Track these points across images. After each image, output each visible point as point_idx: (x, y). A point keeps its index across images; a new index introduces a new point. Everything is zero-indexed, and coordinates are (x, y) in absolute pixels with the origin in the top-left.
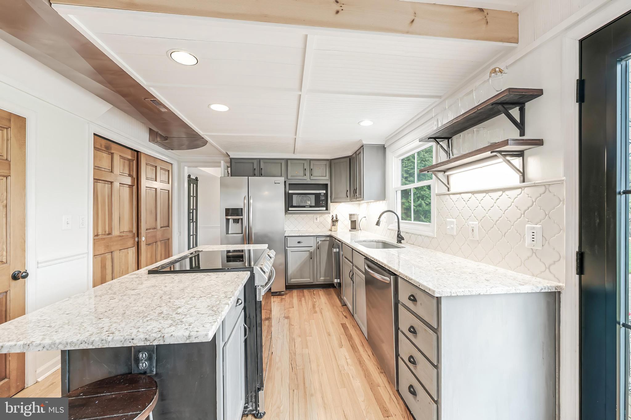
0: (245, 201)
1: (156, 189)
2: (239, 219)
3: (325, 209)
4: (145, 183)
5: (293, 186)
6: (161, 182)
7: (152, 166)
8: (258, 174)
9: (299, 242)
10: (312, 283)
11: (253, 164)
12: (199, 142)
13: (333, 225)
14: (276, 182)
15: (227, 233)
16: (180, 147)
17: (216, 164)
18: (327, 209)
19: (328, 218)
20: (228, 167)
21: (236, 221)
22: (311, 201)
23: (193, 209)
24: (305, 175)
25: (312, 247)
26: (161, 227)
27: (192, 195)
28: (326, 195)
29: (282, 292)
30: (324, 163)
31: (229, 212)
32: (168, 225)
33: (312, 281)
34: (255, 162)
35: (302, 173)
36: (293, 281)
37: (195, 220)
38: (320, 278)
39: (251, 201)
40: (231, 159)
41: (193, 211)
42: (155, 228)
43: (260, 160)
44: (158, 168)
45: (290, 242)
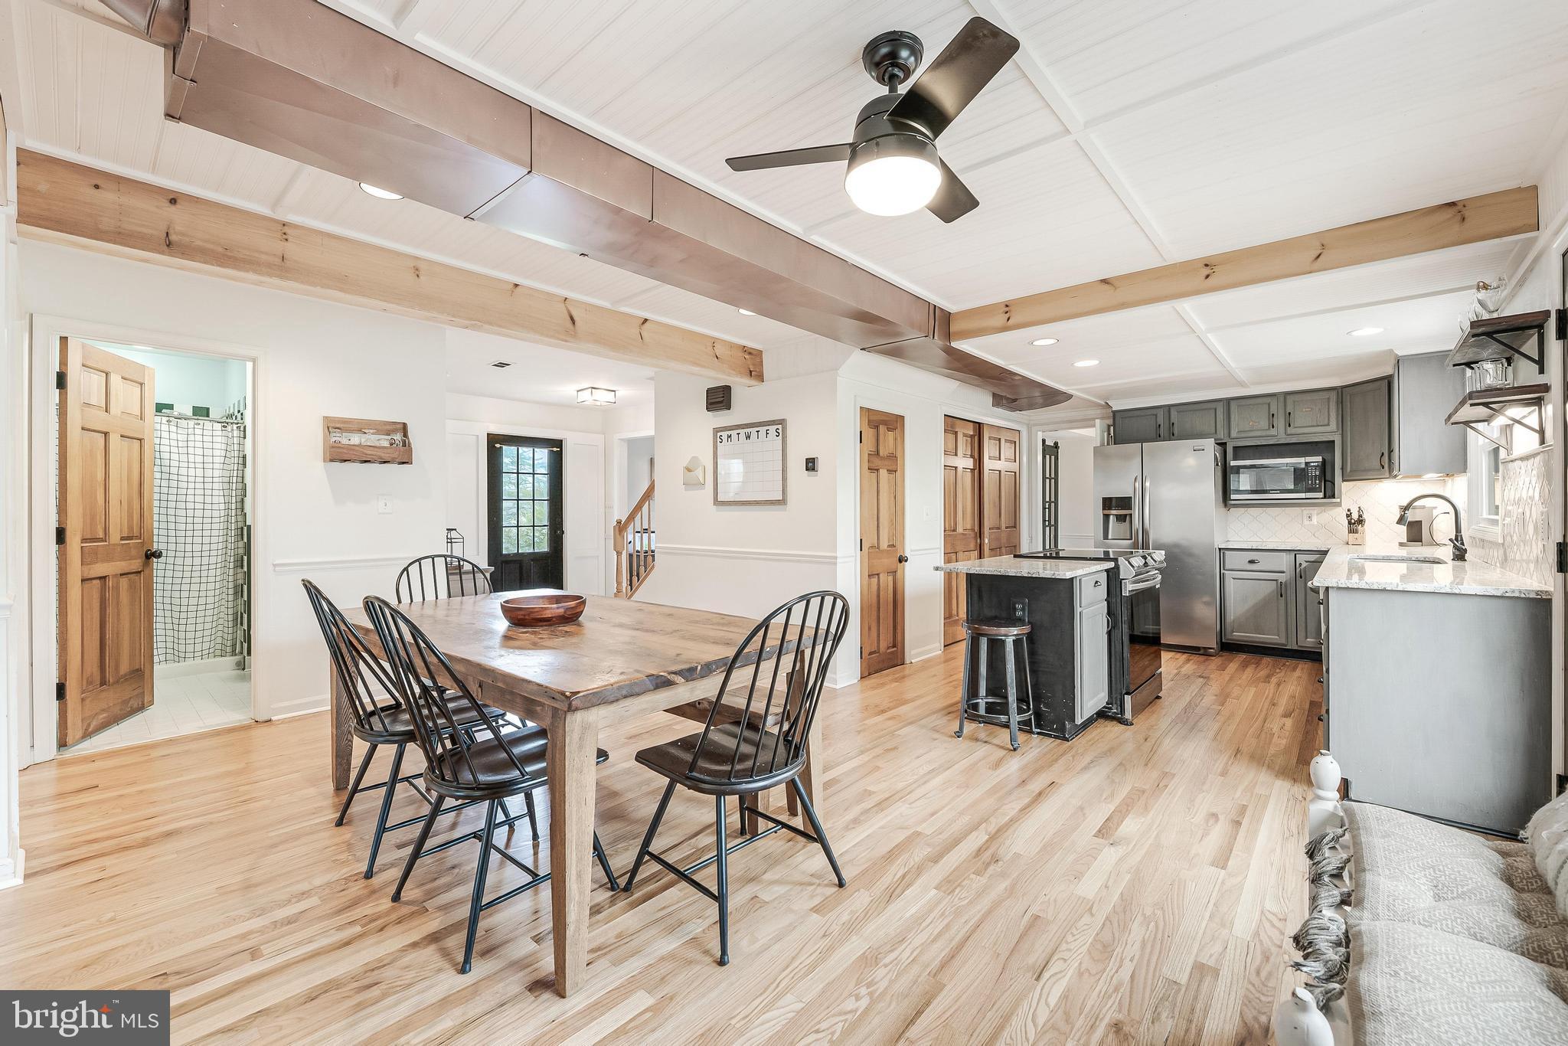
0: (1137, 484)
1: (1000, 471)
2: (1126, 515)
4: (988, 464)
6: (1007, 460)
7: (995, 439)
8: (1167, 435)
9: (1252, 562)
10: (1286, 646)
11: (1156, 417)
12: (1060, 398)
13: (1353, 531)
14: (1195, 448)
15: (1106, 537)
16: (1031, 406)
17: (1087, 423)
18: (1332, 495)
19: (1337, 516)
20: (1109, 426)
21: (1121, 519)
22: (1288, 478)
23: (1050, 502)
24: (1273, 427)
25: (1283, 572)
26: (1007, 528)
27: (1048, 476)
29: (1211, 648)
30: (1326, 395)
31: (1108, 503)
32: (1015, 525)
33: (1283, 641)
34: (1161, 414)
35: (1264, 423)
36: (1238, 635)
37: (1053, 523)
38: (1307, 638)
39: (1147, 484)
40: (1114, 413)
41: (1050, 505)
42: (998, 528)
43: (1169, 408)
44: (1003, 441)
45: (1232, 560)
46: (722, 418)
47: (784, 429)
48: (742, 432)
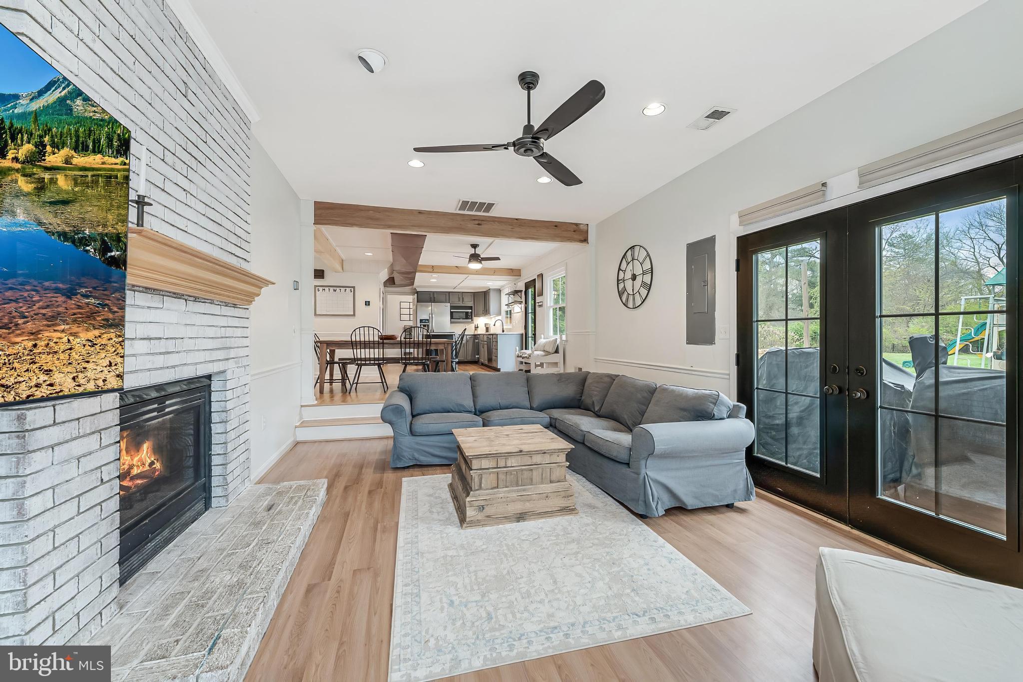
0: (430, 316)
3: (471, 320)
5: (453, 307)
11: (431, 295)
13: (476, 330)
14: (445, 305)
19: (473, 326)
22: (464, 315)
24: (461, 301)
30: (471, 294)
39: (433, 316)
43: (434, 292)
46: (319, 282)
47: (354, 290)
48: (332, 289)
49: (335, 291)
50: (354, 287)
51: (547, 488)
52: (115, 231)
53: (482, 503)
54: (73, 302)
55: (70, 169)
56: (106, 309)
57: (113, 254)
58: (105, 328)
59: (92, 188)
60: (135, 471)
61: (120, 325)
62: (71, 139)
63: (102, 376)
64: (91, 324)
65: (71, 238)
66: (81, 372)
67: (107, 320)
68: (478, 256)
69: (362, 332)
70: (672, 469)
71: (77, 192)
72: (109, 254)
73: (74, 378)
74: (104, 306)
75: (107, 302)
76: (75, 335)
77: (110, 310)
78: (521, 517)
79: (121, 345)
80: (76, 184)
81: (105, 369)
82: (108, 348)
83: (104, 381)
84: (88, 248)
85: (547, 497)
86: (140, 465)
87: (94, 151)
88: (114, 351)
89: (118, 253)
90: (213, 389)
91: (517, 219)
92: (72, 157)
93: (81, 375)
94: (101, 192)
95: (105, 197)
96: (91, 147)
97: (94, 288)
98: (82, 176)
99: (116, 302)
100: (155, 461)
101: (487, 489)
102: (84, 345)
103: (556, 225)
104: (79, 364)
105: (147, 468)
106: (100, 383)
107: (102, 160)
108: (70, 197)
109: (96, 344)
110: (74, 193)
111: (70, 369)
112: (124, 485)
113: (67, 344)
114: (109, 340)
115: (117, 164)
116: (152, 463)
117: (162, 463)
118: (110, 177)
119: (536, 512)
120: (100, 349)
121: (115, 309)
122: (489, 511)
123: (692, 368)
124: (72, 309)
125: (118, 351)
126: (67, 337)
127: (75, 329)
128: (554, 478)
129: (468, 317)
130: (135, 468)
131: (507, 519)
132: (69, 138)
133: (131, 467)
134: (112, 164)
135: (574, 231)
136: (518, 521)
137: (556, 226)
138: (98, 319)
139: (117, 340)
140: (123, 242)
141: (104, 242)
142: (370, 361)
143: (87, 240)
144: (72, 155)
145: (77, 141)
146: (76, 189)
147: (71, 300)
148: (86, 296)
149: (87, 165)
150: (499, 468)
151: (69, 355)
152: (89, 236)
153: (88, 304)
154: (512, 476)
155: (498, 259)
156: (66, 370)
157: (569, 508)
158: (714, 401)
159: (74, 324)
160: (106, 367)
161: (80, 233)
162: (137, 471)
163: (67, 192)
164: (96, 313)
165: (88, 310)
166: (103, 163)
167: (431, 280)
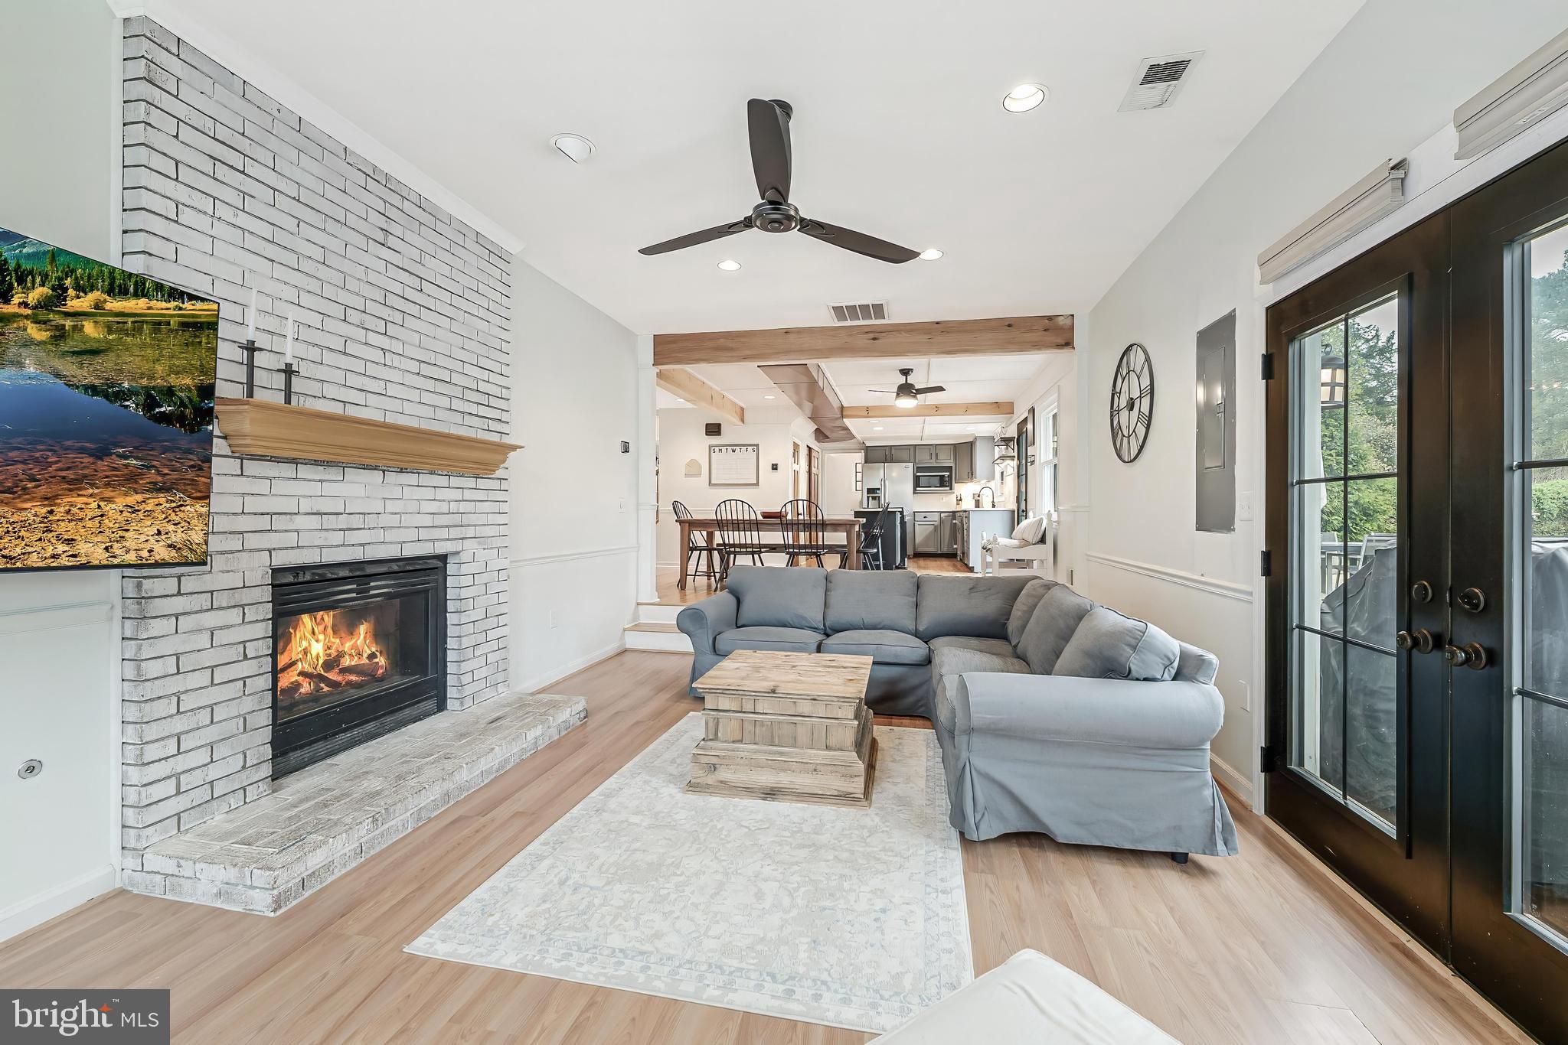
0: (882, 482)
2: (876, 496)
3: (949, 488)
5: (919, 469)
8: (890, 460)
9: (925, 517)
11: (886, 451)
13: (958, 504)
14: (905, 467)
17: (856, 453)
18: (951, 489)
19: (953, 498)
20: (865, 454)
21: (874, 498)
22: (936, 481)
24: (932, 459)
25: (936, 521)
28: (950, 477)
29: (911, 555)
30: (950, 447)
31: (870, 491)
33: (936, 551)
35: (929, 457)
36: (920, 549)
38: (944, 549)
39: (886, 482)
40: (868, 448)
43: (890, 447)
45: (919, 517)
46: (714, 440)
47: (758, 449)
48: (730, 448)
49: (734, 451)
50: (757, 445)
51: (820, 756)
52: (165, 384)
53: (714, 760)
54: (106, 463)
55: (102, 315)
56: (153, 471)
57: (163, 409)
58: (152, 492)
59: (134, 335)
60: (347, 662)
61: (173, 488)
62: (103, 281)
63: (148, 546)
64: (130, 487)
65: (103, 391)
66: (118, 542)
67: (155, 484)
68: (911, 386)
69: (728, 508)
70: (1025, 761)
71: (112, 340)
72: (157, 410)
73: (106, 549)
74: (149, 468)
75: (155, 463)
76: (109, 500)
77: (159, 473)
78: (771, 793)
79: (174, 511)
80: (110, 331)
81: (150, 538)
82: (156, 514)
83: (150, 551)
84: (127, 403)
85: (815, 770)
86: (354, 654)
87: (136, 295)
88: (165, 519)
89: (170, 408)
90: (448, 573)
91: (937, 323)
92: (105, 301)
93: (116, 545)
94: (145, 340)
95: (151, 346)
96: (131, 289)
97: (136, 448)
98: (119, 323)
99: (168, 463)
100: (378, 654)
101: (726, 742)
102: (121, 512)
103: (1010, 324)
104: (113, 533)
105: (365, 661)
106: (145, 554)
107: (148, 305)
108: (104, 345)
109: (139, 511)
110: (109, 342)
111: (100, 538)
112: (330, 677)
113: (96, 510)
114: (157, 505)
115: (170, 309)
116: (372, 656)
117: (388, 659)
118: (160, 323)
119: (798, 791)
120: (145, 516)
121: (166, 471)
122: (724, 774)
123: (1203, 579)
124: (105, 471)
125: (169, 518)
126: (96, 503)
127: (108, 493)
128: (832, 742)
129: (945, 483)
130: (347, 657)
131: (749, 791)
132: (100, 281)
133: (340, 655)
134: (162, 309)
135: (1045, 330)
136: (764, 799)
137: (1009, 326)
138: (141, 482)
139: (168, 506)
140: (178, 396)
141: (149, 396)
142: (746, 548)
143: (126, 394)
144: (105, 300)
145: (112, 284)
146: (111, 337)
147: (103, 460)
148: (124, 457)
149: (126, 311)
150: (744, 712)
151: (100, 522)
152: (128, 390)
153: (126, 466)
154: (764, 729)
155: (940, 389)
156: (96, 539)
157: (852, 796)
158: (1133, 642)
159: (107, 488)
160: (152, 536)
161: (116, 387)
162: (350, 661)
163: (98, 341)
164: (138, 475)
165: (126, 472)
166: (150, 308)
167: (875, 429)
